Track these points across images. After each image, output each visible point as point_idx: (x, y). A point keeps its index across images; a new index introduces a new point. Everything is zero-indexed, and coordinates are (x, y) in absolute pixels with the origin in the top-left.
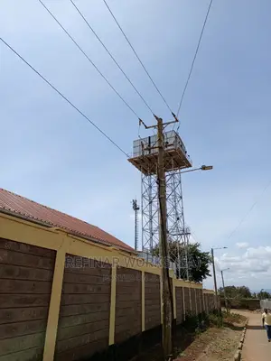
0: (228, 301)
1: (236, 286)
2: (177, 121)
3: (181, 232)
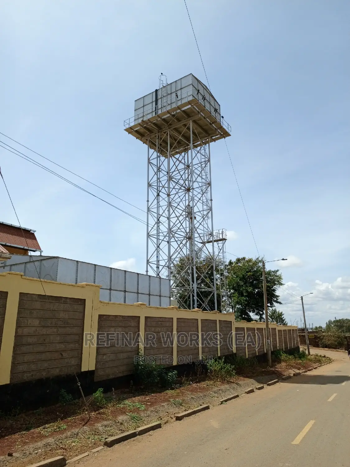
0: (319, 338)
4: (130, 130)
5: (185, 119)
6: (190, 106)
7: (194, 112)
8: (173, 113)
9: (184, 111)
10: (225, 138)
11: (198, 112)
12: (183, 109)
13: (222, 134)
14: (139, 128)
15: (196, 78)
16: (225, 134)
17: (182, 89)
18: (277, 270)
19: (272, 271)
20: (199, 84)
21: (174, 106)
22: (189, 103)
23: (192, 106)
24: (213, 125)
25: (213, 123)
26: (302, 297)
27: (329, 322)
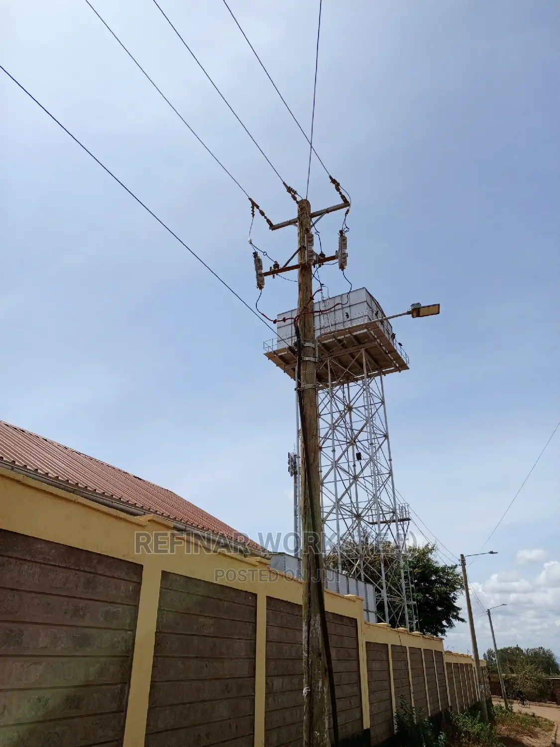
0: (507, 682)
1: (524, 647)
2: (346, 203)
3: (388, 517)
4: (271, 356)
5: (353, 346)
6: (365, 330)
7: (368, 337)
8: (339, 338)
9: (355, 337)
10: (400, 372)
11: (375, 338)
12: (355, 334)
13: (397, 365)
14: (286, 353)
15: (371, 295)
16: (403, 366)
17: (351, 307)
18: (455, 565)
19: (449, 567)
20: (372, 301)
21: (340, 327)
22: (366, 326)
23: (368, 330)
24: (389, 355)
25: (390, 352)
26: (488, 610)
27: (488, 653)
